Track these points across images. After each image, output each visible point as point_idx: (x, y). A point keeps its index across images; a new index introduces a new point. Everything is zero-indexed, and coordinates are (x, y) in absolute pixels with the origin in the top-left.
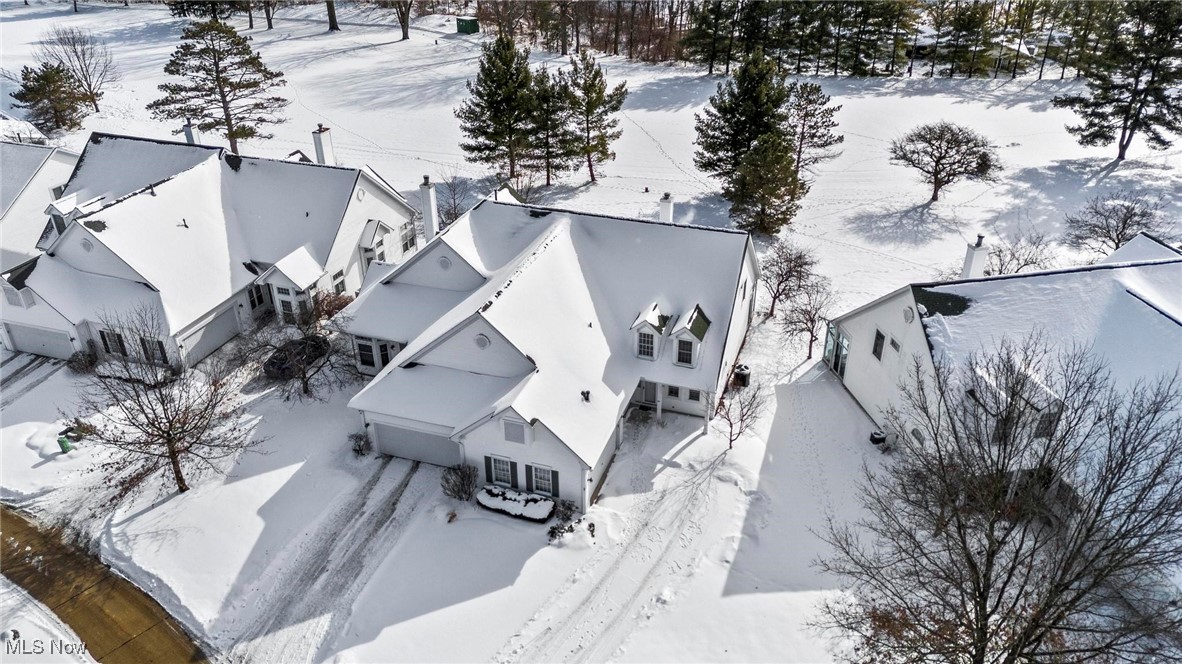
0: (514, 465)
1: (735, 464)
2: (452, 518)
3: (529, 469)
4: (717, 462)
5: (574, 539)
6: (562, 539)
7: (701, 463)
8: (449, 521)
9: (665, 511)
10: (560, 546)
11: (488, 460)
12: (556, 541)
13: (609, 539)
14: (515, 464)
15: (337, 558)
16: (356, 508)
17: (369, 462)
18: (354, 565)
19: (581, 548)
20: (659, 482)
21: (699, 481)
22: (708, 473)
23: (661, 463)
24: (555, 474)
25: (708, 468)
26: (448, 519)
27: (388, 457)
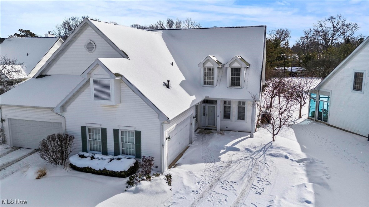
0: (104, 131)
1: (281, 147)
2: (42, 175)
3: (116, 132)
4: (267, 147)
5: (151, 186)
6: (138, 186)
7: (255, 148)
8: (38, 178)
9: (233, 172)
10: (137, 191)
11: (83, 129)
12: (133, 188)
13: (185, 187)
14: (106, 129)
19: (157, 193)
20: (225, 157)
21: (257, 157)
22: (261, 153)
23: (224, 149)
24: (138, 134)
25: (260, 151)
26: (37, 176)
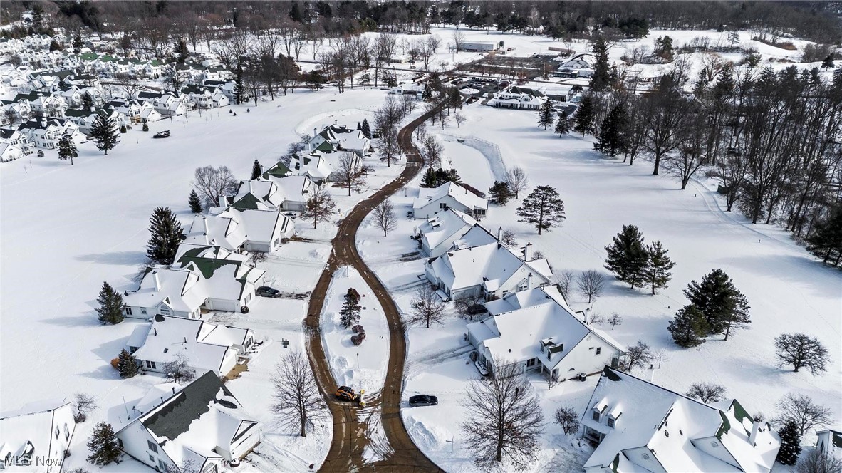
3: (489, 361)
15: (440, 358)
16: (453, 351)
17: (466, 342)
18: (441, 361)
24: (492, 367)
26: (466, 363)
27: (471, 344)
